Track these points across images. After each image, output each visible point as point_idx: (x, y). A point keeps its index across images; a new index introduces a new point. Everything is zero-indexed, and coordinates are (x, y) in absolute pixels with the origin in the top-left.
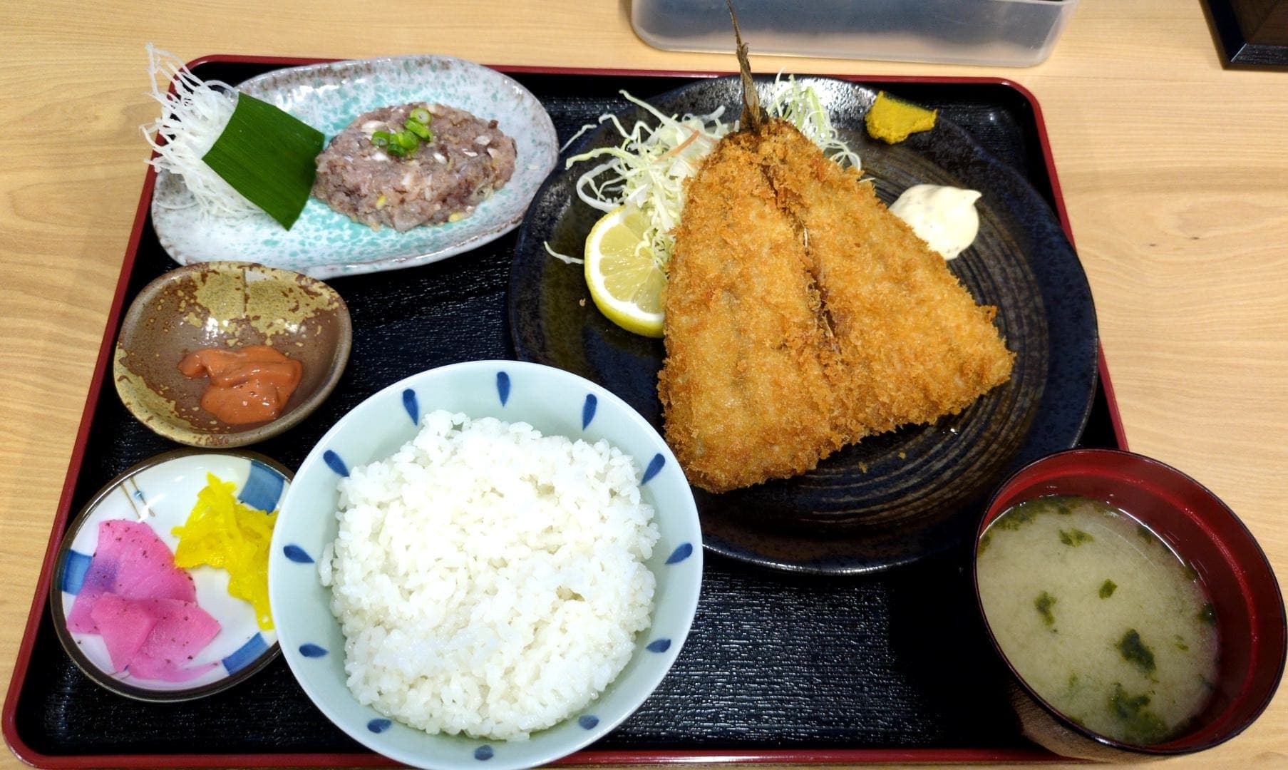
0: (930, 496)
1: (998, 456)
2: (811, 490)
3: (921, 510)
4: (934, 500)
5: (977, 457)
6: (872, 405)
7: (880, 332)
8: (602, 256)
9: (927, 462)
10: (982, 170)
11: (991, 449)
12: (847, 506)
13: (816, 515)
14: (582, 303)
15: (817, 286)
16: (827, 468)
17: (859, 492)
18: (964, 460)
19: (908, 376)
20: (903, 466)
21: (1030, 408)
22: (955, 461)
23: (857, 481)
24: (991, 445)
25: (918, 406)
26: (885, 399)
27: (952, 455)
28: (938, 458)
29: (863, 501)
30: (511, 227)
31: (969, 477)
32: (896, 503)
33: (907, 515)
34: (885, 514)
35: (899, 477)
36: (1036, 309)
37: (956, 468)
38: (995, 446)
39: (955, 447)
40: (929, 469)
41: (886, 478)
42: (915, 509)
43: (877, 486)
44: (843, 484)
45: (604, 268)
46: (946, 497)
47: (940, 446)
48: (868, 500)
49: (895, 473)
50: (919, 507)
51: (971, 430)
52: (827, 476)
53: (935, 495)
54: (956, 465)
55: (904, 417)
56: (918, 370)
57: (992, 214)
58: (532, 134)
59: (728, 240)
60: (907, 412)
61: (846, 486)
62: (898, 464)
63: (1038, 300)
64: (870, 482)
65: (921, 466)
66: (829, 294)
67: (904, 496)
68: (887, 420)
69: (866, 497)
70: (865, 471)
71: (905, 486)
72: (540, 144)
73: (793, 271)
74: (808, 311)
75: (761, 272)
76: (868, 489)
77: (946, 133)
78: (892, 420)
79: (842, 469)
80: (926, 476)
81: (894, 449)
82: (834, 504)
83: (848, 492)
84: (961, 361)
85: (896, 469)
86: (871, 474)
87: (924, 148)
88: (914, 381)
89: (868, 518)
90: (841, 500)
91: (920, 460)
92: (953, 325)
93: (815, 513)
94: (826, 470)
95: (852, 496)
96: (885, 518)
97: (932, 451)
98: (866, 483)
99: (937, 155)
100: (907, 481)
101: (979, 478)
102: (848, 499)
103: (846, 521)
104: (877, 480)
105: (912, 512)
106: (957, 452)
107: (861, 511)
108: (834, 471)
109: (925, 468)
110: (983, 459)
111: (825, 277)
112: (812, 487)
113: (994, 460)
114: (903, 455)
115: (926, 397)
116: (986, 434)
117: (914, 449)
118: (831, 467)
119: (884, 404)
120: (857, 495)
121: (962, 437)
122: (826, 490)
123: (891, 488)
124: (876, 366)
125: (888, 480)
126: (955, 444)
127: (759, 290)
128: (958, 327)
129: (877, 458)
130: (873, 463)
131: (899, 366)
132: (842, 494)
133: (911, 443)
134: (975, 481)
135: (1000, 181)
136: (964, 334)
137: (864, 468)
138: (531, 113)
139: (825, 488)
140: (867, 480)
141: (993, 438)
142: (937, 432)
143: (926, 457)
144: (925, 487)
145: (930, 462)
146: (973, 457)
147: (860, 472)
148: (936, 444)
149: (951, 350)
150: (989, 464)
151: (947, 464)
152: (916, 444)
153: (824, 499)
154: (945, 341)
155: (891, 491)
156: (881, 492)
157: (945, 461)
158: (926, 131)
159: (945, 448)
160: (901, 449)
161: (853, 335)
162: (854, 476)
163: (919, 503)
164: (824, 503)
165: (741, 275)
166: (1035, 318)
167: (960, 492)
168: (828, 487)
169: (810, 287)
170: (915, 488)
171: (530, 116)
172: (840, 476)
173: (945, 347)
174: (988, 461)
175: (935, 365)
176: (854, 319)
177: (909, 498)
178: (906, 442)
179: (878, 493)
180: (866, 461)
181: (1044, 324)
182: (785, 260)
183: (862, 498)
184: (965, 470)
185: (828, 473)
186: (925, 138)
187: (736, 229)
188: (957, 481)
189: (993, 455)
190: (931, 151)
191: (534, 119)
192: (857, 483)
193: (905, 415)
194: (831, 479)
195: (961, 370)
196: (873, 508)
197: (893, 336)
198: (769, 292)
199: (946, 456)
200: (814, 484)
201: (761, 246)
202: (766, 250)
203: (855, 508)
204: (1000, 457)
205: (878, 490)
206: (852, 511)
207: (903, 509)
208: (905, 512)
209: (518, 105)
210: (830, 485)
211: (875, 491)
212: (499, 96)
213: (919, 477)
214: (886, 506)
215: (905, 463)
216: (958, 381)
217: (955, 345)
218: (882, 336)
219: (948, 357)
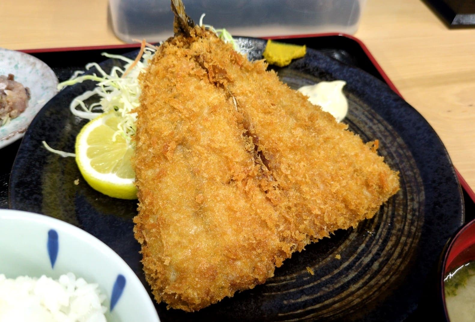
0: (368, 285)
1: (409, 245)
2: (274, 296)
3: (365, 296)
4: (372, 287)
5: (393, 249)
6: (309, 218)
7: (302, 163)
8: (88, 146)
9: (358, 259)
10: (340, 74)
11: (401, 241)
12: (305, 304)
13: (282, 317)
14: (76, 182)
15: (248, 134)
16: (283, 276)
17: (313, 290)
18: (384, 252)
19: (331, 193)
20: (341, 265)
21: (419, 208)
22: (378, 254)
23: (308, 282)
24: (400, 238)
25: (343, 214)
26: (317, 212)
27: (374, 251)
28: (365, 255)
29: (316, 298)
30: (18, 136)
31: (393, 264)
32: (343, 295)
33: (355, 302)
34: (337, 305)
35: (340, 274)
36: (400, 146)
37: (381, 260)
38: (403, 239)
39: (374, 245)
40: (361, 264)
41: (330, 276)
42: (360, 296)
43: (325, 284)
44: (298, 287)
45: (90, 154)
46: (381, 282)
47: (363, 245)
48: (321, 297)
49: (336, 272)
50: (362, 295)
51: (382, 231)
52: (284, 282)
53: (372, 282)
54: (380, 257)
55: (334, 225)
56: (336, 187)
57: (354, 97)
58: (42, 84)
59: (176, 106)
60: (336, 219)
61: (301, 288)
62: (336, 264)
63: (400, 140)
64: (319, 281)
65: (354, 262)
66: (260, 139)
67: (348, 289)
68: (322, 229)
69: (319, 294)
70: (313, 274)
71: (346, 280)
72: (47, 88)
73: (229, 123)
74: (246, 152)
75: (205, 126)
76: (319, 286)
77: (313, 57)
78: (325, 228)
79: (294, 275)
80: (360, 269)
81: (331, 253)
82: (294, 304)
83: (302, 292)
84: (365, 178)
85: (336, 268)
86: (318, 275)
87: (302, 67)
89: (325, 311)
90: (299, 300)
91: (352, 259)
92: (353, 154)
93: (280, 315)
94: (282, 278)
95: (307, 295)
96: (339, 308)
97: (359, 251)
98: (316, 283)
99: (311, 70)
100: (347, 276)
101: (401, 263)
102: (305, 298)
103: (307, 317)
104: (323, 279)
105: (359, 300)
106: (377, 247)
107: (317, 306)
108: (288, 277)
109: (357, 263)
110: (398, 249)
111: (254, 127)
112: (273, 293)
113: (407, 248)
114: (338, 257)
115: (347, 207)
116: (394, 232)
117: (345, 251)
118: (285, 275)
119: (317, 216)
120: (311, 294)
121: (377, 237)
122: (285, 295)
123: (336, 284)
124: (305, 188)
125: (332, 278)
126: (374, 242)
127: (204, 141)
128: (356, 155)
129: (319, 262)
130: (317, 266)
131: (322, 187)
132: (299, 295)
133: (342, 247)
134: (399, 266)
135: (354, 78)
136: (362, 159)
137: (311, 271)
138: (41, 72)
139: (284, 292)
140: (315, 281)
141: (400, 233)
142: (358, 236)
143: (356, 255)
144: (363, 278)
145: (361, 258)
146: (391, 249)
147: (310, 275)
148: (361, 244)
149: (355, 171)
150: (404, 252)
151: (373, 257)
152: (346, 247)
153: (285, 302)
154: (350, 164)
155: (337, 286)
156: (329, 288)
157: (371, 256)
158: (301, 58)
159: (368, 246)
160: (336, 252)
161: (283, 167)
162: (305, 279)
163: (361, 291)
164: (286, 305)
165: (189, 131)
166: (401, 151)
167: (391, 277)
168: (286, 292)
169: (244, 135)
170: (354, 280)
171: (40, 74)
172: (294, 281)
173: (351, 169)
174: (402, 250)
175: (347, 183)
176: (281, 156)
177: (353, 288)
178: (338, 247)
179: (327, 290)
180: (312, 266)
181: (409, 154)
182: (222, 117)
183: (315, 296)
184: (388, 260)
185: (285, 280)
186: (301, 61)
187: (180, 98)
188: (385, 269)
189: (405, 244)
190: (307, 68)
191: (43, 75)
192: (309, 284)
193: (334, 222)
194: (287, 284)
195: (367, 185)
196: (327, 302)
197: (312, 165)
198: (212, 141)
199: (370, 252)
200: (274, 291)
201: (201, 108)
202: (206, 111)
203: (312, 305)
204: (411, 245)
205: (326, 287)
206: (310, 308)
207: (350, 298)
208: (353, 301)
209: (32, 69)
210: (288, 289)
211: (324, 288)
212: (19, 66)
213: (355, 272)
214: (336, 299)
215: (341, 262)
216: (366, 192)
217: (357, 167)
218: (304, 166)
219: (355, 176)
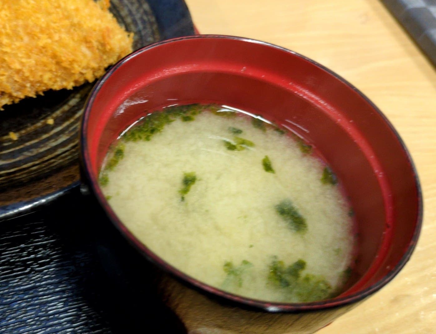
3: (69, 157)
6: (6, 74)
9: (73, 124)
17: (12, 156)
19: (36, 47)
20: (52, 130)
25: (51, 71)
26: (17, 66)
29: (15, 163)
32: (46, 158)
33: (55, 164)
34: (34, 168)
35: (48, 139)
36: (145, 12)
40: (75, 128)
41: (36, 141)
42: (63, 158)
48: (20, 161)
49: (45, 136)
50: (66, 157)
55: (39, 82)
56: (44, 41)
62: (46, 129)
63: (146, 6)
64: (22, 146)
65: (68, 127)
67: (54, 152)
68: (25, 87)
69: (18, 159)
70: (16, 139)
71: (54, 144)
76: (21, 151)
78: (28, 85)
80: (73, 134)
81: (42, 119)
84: (84, 33)
85: (46, 132)
86: (21, 141)
88: (43, 50)
91: (66, 124)
92: (73, 7)
95: (4, 160)
96: (36, 170)
97: (77, 116)
98: (18, 148)
100: (56, 140)
104: (28, 144)
105: (61, 161)
107: (12, 170)
109: (71, 128)
114: (51, 122)
115: (58, 63)
117: (61, 116)
119: (18, 72)
120: (10, 159)
123: (42, 148)
125: (38, 142)
128: (77, 10)
129: (27, 127)
130: (23, 132)
131: (26, 39)
133: (57, 112)
137: (14, 136)
140: (18, 146)
143: (72, 120)
144: (74, 142)
145: (76, 123)
147: (10, 140)
149: (73, 25)
152: (63, 112)
155: (42, 150)
156: (31, 152)
160: (49, 118)
162: (5, 145)
163: (67, 153)
166: (145, 18)
170: (63, 144)
173: (67, 22)
177: (59, 151)
178: (53, 112)
179: (29, 154)
180: (17, 130)
181: (153, 19)
183: (13, 161)
192: (9, 149)
193: (40, 79)
195: (86, 41)
203: (7, 169)
205: (28, 152)
207: (53, 160)
213: (67, 136)
214: (37, 162)
215: (53, 127)
216: (84, 49)
217: (76, 21)
218: (6, 16)
219: (72, 30)
